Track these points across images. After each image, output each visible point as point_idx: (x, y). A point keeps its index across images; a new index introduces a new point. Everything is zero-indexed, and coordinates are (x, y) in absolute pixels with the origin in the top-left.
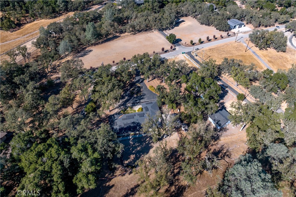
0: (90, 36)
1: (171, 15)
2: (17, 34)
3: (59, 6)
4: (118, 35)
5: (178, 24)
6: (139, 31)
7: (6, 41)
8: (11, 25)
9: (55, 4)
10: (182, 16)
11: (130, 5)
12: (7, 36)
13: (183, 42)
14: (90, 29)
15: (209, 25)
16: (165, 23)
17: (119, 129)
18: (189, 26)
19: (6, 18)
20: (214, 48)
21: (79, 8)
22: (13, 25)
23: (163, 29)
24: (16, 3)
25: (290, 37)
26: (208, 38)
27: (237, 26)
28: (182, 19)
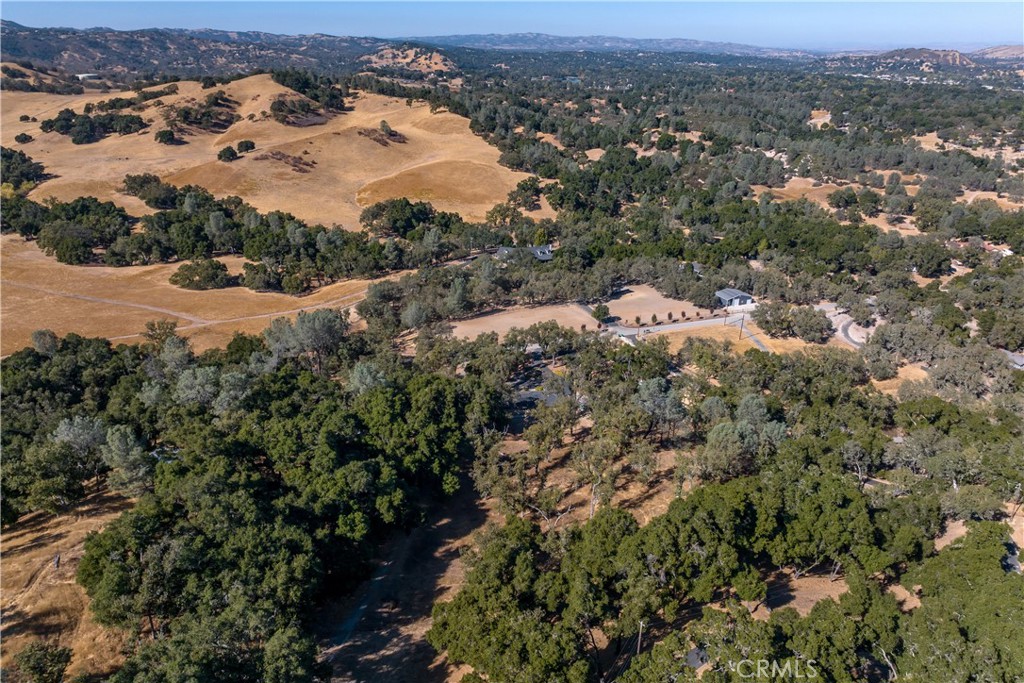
0: (455, 303)
1: (605, 277)
3: (386, 258)
4: (501, 307)
5: (617, 295)
6: (541, 304)
9: (380, 253)
10: (630, 283)
11: (525, 261)
13: (623, 321)
14: (456, 290)
15: (680, 299)
16: (591, 289)
18: (640, 299)
23: (588, 303)
24: (302, 250)
25: (845, 323)
26: (670, 316)
27: (737, 301)
28: (625, 288)
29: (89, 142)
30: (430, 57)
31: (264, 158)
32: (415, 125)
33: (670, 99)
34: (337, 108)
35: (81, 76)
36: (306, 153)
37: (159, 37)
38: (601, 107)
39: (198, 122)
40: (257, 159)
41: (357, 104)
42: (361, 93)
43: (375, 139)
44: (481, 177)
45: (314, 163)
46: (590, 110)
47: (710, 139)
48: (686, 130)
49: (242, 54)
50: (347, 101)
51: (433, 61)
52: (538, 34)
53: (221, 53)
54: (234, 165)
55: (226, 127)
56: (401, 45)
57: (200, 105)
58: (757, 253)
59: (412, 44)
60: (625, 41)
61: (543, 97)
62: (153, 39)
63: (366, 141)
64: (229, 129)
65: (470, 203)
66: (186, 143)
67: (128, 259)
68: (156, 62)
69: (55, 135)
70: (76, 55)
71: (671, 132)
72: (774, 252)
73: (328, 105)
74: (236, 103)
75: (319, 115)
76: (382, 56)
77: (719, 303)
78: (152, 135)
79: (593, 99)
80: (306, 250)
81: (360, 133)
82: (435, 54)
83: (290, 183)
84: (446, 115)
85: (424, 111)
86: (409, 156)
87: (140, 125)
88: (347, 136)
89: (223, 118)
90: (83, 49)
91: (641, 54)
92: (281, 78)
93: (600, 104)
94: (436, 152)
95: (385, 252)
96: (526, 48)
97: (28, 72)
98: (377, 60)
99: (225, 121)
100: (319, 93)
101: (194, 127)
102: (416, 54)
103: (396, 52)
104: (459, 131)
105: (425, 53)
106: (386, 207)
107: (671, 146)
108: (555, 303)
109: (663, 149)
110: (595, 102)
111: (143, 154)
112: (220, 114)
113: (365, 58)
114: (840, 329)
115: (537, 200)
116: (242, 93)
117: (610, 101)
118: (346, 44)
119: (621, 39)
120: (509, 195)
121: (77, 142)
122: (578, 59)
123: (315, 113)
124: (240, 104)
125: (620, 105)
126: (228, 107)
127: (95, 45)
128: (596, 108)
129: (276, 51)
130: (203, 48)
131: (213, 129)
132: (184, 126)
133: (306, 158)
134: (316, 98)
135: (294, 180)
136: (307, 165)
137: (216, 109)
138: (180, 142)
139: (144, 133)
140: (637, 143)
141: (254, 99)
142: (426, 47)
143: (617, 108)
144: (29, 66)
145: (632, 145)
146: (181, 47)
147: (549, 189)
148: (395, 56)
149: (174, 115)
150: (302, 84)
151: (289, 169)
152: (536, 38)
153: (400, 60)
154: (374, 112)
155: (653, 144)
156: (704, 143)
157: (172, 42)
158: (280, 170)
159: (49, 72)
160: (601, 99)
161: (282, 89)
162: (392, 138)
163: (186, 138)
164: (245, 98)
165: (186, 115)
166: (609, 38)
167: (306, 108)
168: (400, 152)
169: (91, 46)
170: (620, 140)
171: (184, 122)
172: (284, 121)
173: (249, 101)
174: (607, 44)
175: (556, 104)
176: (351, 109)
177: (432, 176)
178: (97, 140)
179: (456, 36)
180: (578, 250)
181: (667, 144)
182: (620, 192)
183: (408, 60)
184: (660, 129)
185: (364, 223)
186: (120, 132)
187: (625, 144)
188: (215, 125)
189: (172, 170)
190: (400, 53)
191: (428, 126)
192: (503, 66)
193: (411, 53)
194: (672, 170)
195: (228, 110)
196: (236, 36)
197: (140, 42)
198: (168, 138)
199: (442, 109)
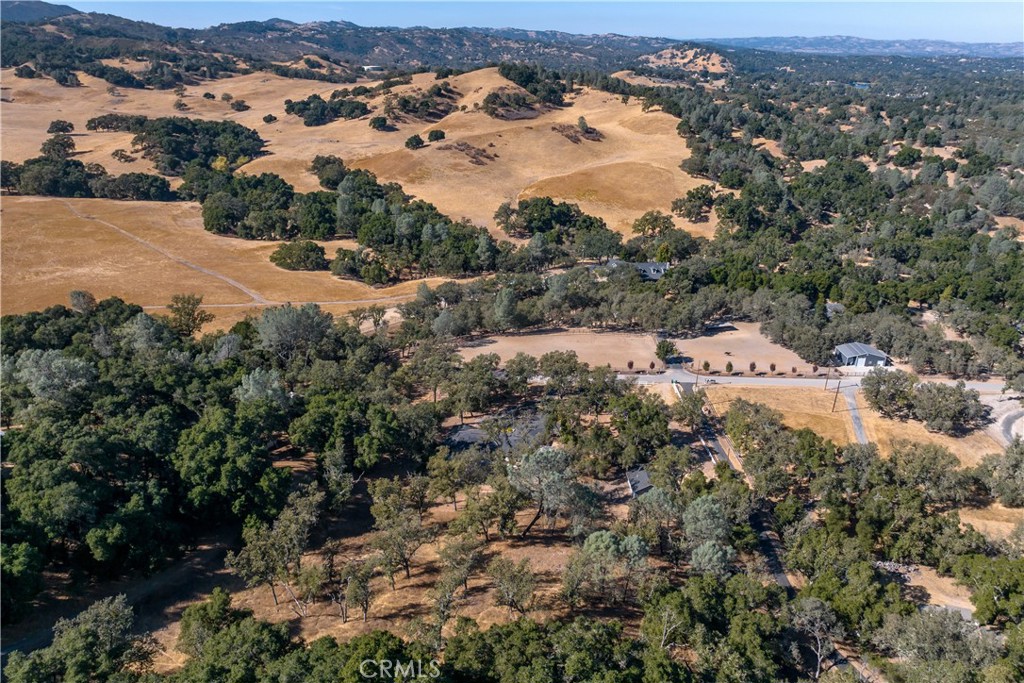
0: (501, 314)
2: (384, 293)
3: (479, 258)
4: (565, 327)
6: (613, 329)
7: (361, 299)
8: (380, 276)
9: (473, 252)
12: (366, 293)
14: (502, 301)
15: (788, 347)
17: (459, 442)
19: (377, 262)
20: (758, 390)
21: (518, 269)
22: (384, 278)
24: (405, 241)
25: (1013, 413)
26: (753, 367)
27: (862, 361)
28: (728, 324)
29: (318, 125)
30: (709, 58)
31: (448, 148)
32: (622, 123)
33: (959, 110)
34: (554, 103)
35: (366, 68)
36: (491, 145)
37: (459, 35)
38: (860, 115)
39: (414, 111)
40: (440, 149)
41: (579, 100)
42: (586, 89)
43: (567, 136)
44: (653, 182)
45: (496, 156)
46: (845, 118)
47: (967, 157)
48: (938, 144)
49: (527, 52)
50: (567, 98)
51: (710, 62)
52: (848, 38)
53: (508, 50)
54: (417, 154)
55: (441, 117)
56: (683, 46)
57: (423, 95)
58: (937, 301)
59: (692, 45)
60: (952, 45)
61: (795, 101)
62: (452, 36)
63: (557, 137)
64: (445, 118)
65: (629, 208)
66: (397, 130)
67: (254, 233)
68: (450, 58)
69: (294, 117)
70: (385, 50)
71: (916, 146)
72: (957, 304)
73: (545, 100)
74: (459, 94)
75: (533, 109)
76: (661, 55)
77: (838, 360)
78: (368, 122)
79: (852, 105)
80: (409, 241)
81: (554, 129)
82: (714, 54)
83: (461, 174)
84: (658, 114)
85: (635, 110)
86: (597, 155)
87: (364, 110)
88: (538, 130)
89: (441, 108)
90: (391, 44)
91: (963, 60)
92: (507, 71)
93: (859, 111)
94: (628, 152)
95: (478, 251)
96: (831, 52)
97: (324, 63)
98: (655, 60)
99: (442, 111)
100: (539, 87)
101: (411, 115)
102: (696, 53)
103: (675, 52)
104: (665, 131)
105: (704, 54)
106: (529, 205)
107: (913, 162)
108: (629, 331)
109: (901, 165)
110: (853, 109)
111: (355, 138)
112: (439, 104)
113: (643, 57)
114: (1000, 421)
115: (706, 212)
116: (467, 85)
117: (872, 108)
118: (635, 44)
119: (948, 43)
120: (673, 203)
121: (308, 124)
122: (881, 64)
123: (530, 107)
124: (462, 95)
125: (883, 114)
126: (450, 98)
127: (402, 41)
128: (854, 116)
129: (559, 49)
130: (495, 45)
131: (428, 118)
132: (402, 114)
133: (490, 151)
134: (535, 92)
135: (466, 172)
136: (488, 157)
137: (438, 100)
138: (392, 129)
139: (364, 119)
140: (871, 156)
141: (476, 91)
142: (707, 48)
143: (879, 116)
144: (326, 58)
145: (865, 159)
146: (475, 44)
147: (723, 200)
148: (673, 56)
149: (395, 102)
150: (526, 78)
151: (466, 161)
152: (844, 41)
153: (678, 60)
154: (590, 109)
155: (889, 159)
156: (957, 160)
157: (469, 39)
158: (457, 161)
159: (342, 63)
160: (862, 105)
161: (504, 82)
162: (587, 135)
163: (399, 125)
164: (469, 90)
165: (405, 103)
166: (933, 42)
167: (521, 102)
168: (590, 150)
169: (399, 42)
170: (850, 152)
171: (402, 110)
172: (493, 113)
173: (471, 93)
174: (929, 49)
175: (808, 109)
176: (570, 105)
177: (603, 177)
178: (324, 124)
179: (756, 38)
180: (691, 272)
181: (909, 159)
182: (813, 210)
183: (686, 60)
184: (904, 142)
185: (498, 220)
186: (345, 117)
187: (855, 157)
188: (430, 114)
189: (370, 154)
190: (679, 53)
191: (637, 126)
192: (788, 69)
193: (691, 53)
194: (895, 190)
195: (449, 100)
196: (534, 35)
197: (441, 39)
198: (380, 125)
199: (656, 107)
